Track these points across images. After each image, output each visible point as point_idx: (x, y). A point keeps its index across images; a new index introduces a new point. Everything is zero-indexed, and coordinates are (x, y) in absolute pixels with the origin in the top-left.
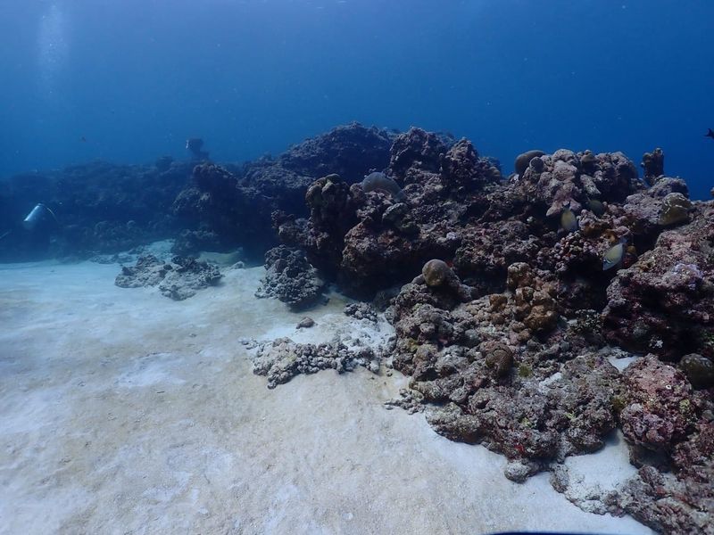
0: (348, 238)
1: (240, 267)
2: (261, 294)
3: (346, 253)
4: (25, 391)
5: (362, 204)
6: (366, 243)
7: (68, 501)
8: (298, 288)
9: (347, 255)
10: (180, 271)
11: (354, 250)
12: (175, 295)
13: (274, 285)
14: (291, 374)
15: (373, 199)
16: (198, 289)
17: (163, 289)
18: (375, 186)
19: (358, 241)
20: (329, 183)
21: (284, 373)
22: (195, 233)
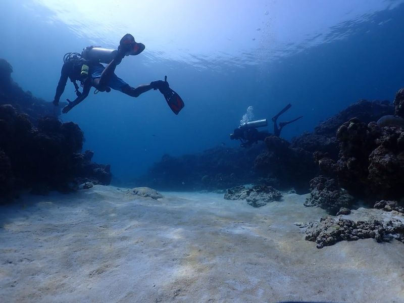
0: (371, 157)
1: (293, 192)
2: (308, 205)
3: (371, 168)
4: (176, 225)
5: (379, 135)
6: (387, 158)
7: (183, 272)
8: (334, 198)
9: (372, 169)
10: (258, 192)
11: (377, 164)
12: (255, 204)
13: (316, 198)
14: (335, 239)
15: (387, 131)
16: (268, 202)
17: (248, 201)
18: (387, 123)
19: (380, 158)
20: (352, 124)
21: (330, 238)
22: (265, 179)
